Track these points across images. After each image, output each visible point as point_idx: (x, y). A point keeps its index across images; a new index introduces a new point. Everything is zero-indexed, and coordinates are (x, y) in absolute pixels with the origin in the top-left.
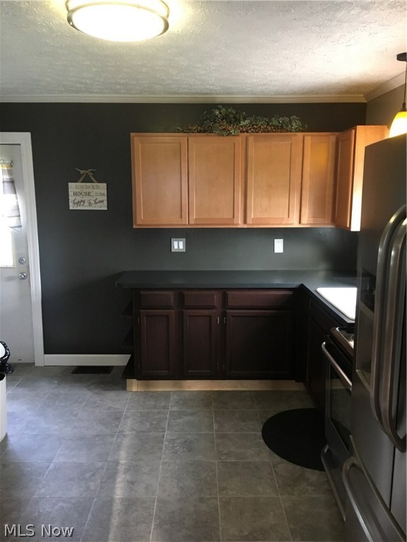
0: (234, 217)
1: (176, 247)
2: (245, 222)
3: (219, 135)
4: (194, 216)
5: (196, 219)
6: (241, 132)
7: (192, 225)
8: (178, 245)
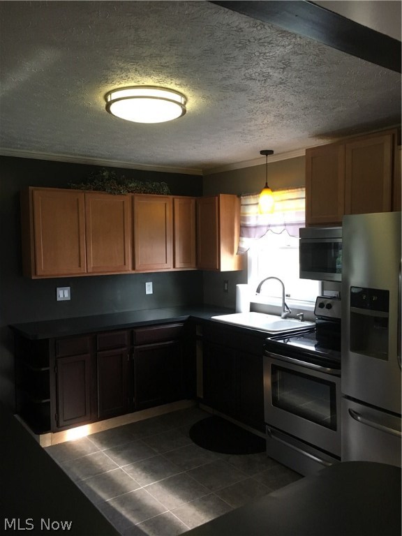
0: (125, 264)
1: (61, 296)
2: (134, 268)
3: (111, 193)
4: (91, 265)
5: (93, 267)
6: (129, 192)
7: (90, 273)
8: (64, 294)
